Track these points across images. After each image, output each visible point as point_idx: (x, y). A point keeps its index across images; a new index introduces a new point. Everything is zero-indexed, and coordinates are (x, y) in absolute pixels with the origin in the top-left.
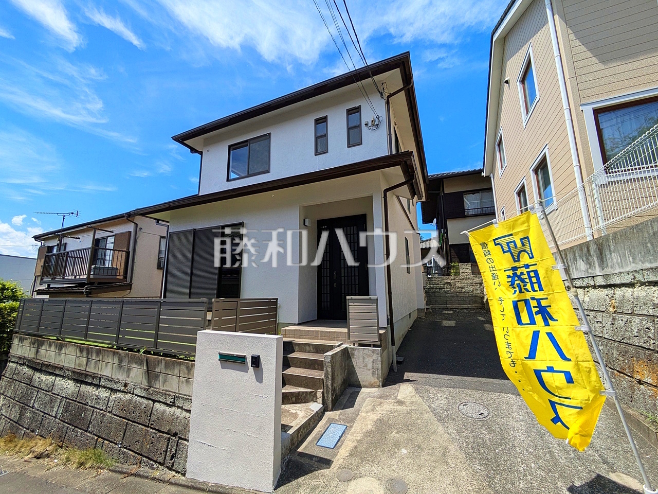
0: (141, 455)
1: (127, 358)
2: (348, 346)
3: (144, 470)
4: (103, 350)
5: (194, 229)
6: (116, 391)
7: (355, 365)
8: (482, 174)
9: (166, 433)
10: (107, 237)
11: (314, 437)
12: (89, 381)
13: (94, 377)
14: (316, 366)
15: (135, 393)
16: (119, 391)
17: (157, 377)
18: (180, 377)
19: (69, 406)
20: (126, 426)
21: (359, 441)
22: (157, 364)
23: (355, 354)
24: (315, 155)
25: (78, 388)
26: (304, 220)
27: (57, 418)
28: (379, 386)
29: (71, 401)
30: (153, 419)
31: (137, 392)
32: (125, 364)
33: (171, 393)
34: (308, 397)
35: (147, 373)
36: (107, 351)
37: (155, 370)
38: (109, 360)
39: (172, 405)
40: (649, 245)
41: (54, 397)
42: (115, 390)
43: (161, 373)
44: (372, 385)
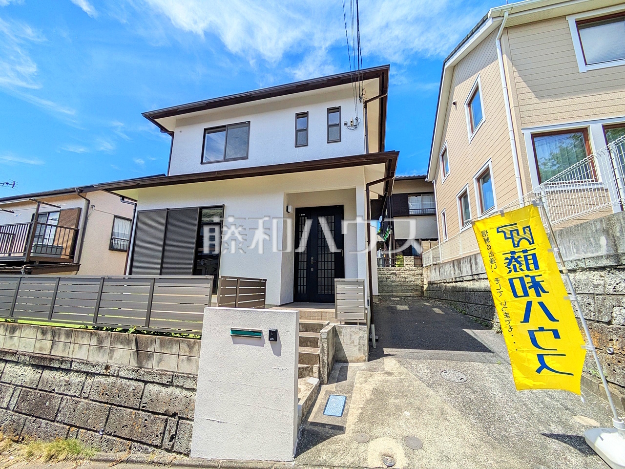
0: (131, 440)
1: (109, 339)
2: (336, 324)
3: (136, 455)
4: (74, 330)
5: (168, 209)
6: (94, 374)
7: (342, 342)
8: (426, 180)
9: (163, 414)
10: (49, 213)
11: (319, 408)
12: (55, 366)
13: (62, 361)
14: (309, 344)
15: (120, 375)
16: (99, 374)
17: (149, 356)
18: (179, 355)
19: (27, 395)
20: (109, 411)
21: (362, 408)
22: (149, 342)
23: (343, 332)
24: (295, 147)
25: (40, 374)
26: (287, 207)
27: (9, 410)
28: (365, 361)
29: (29, 390)
30: (144, 400)
31: (122, 374)
32: (107, 344)
33: (168, 373)
34: (305, 371)
35: (136, 354)
36: (81, 331)
37: (147, 349)
38: (83, 341)
39: (171, 384)
40: (592, 239)
41: (4, 386)
42: (91, 373)
43: (154, 352)
44: (359, 360)
